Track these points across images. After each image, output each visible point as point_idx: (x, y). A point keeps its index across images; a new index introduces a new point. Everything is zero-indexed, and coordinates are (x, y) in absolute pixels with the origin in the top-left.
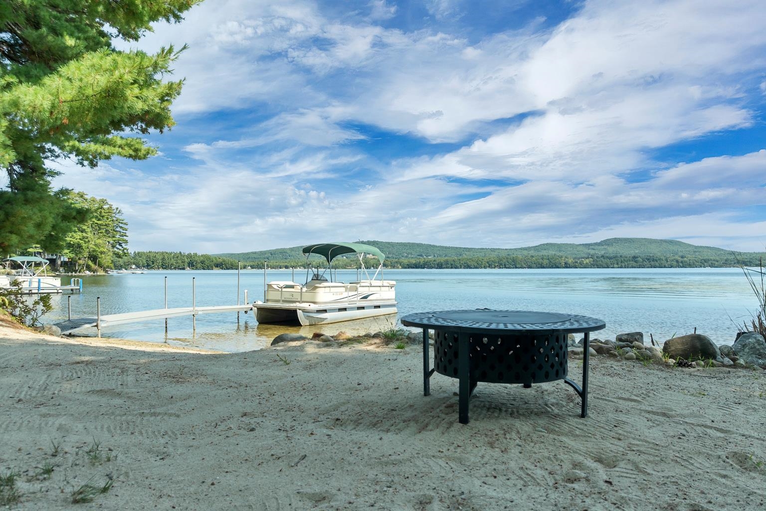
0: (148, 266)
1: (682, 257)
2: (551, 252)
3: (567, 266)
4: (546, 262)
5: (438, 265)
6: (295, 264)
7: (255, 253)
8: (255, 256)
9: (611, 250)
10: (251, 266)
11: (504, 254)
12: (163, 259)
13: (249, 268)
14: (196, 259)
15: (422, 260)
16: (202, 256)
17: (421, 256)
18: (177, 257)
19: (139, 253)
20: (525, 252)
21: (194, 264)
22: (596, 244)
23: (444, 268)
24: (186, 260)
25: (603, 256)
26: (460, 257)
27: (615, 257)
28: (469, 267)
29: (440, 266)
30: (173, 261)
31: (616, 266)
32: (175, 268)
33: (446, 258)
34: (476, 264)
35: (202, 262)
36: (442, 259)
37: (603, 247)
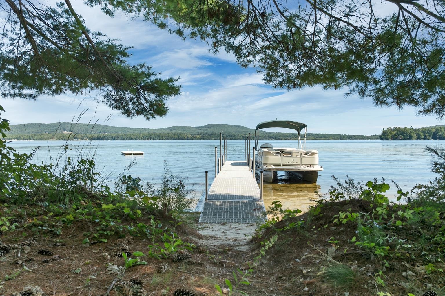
1: (245, 135)
2: (179, 131)
3: (188, 139)
4: (176, 136)
5: (112, 138)
6: (11, 137)
9: (210, 130)
11: (152, 132)
15: (101, 135)
17: (100, 132)
20: (164, 131)
22: (202, 127)
23: (116, 140)
25: (206, 134)
26: (126, 134)
27: (213, 134)
28: (131, 139)
29: (113, 139)
31: (213, 139)
33: (117, 134)
34: (136, 138)
36: (115, 135)
37: (205, 129)
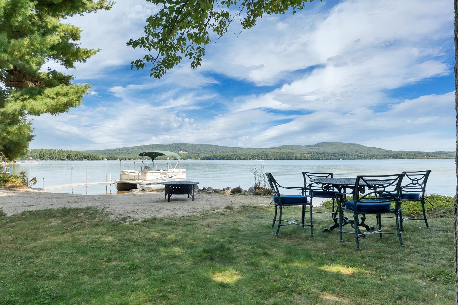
0: (41, 158)
1: (361, 153)
2: (288, 150)
3: (296, 158)
4: (284, 156)
5: (222, 157)
6: (135, 157)
7: (110, 150)
8: (109, 152)
9: (322, 149)
10: (107, 158)
11: (261, 151)
12: (50, 154)
13: (106, 159)
14: (72, 153)
15: (212, 155)
16: (76, 152)
17: (212, 152)
18: (60, 153)
19: (34, 150)
20: (273, 150)
21: (71, 157)
22: (313, 146)
23: (226, 159)
24: (65, 154)
25: (317, 153)
26: (236, 153)
27: (324, 153)
28: (240, 159)
29: (223, 158)
30: (57, 155)
31: (324, 158)
32: (58, 159)
33: (227, 153)
34: (244, 157)
35: (76, 156)
36: (224, 154)
37: (317, 147)
